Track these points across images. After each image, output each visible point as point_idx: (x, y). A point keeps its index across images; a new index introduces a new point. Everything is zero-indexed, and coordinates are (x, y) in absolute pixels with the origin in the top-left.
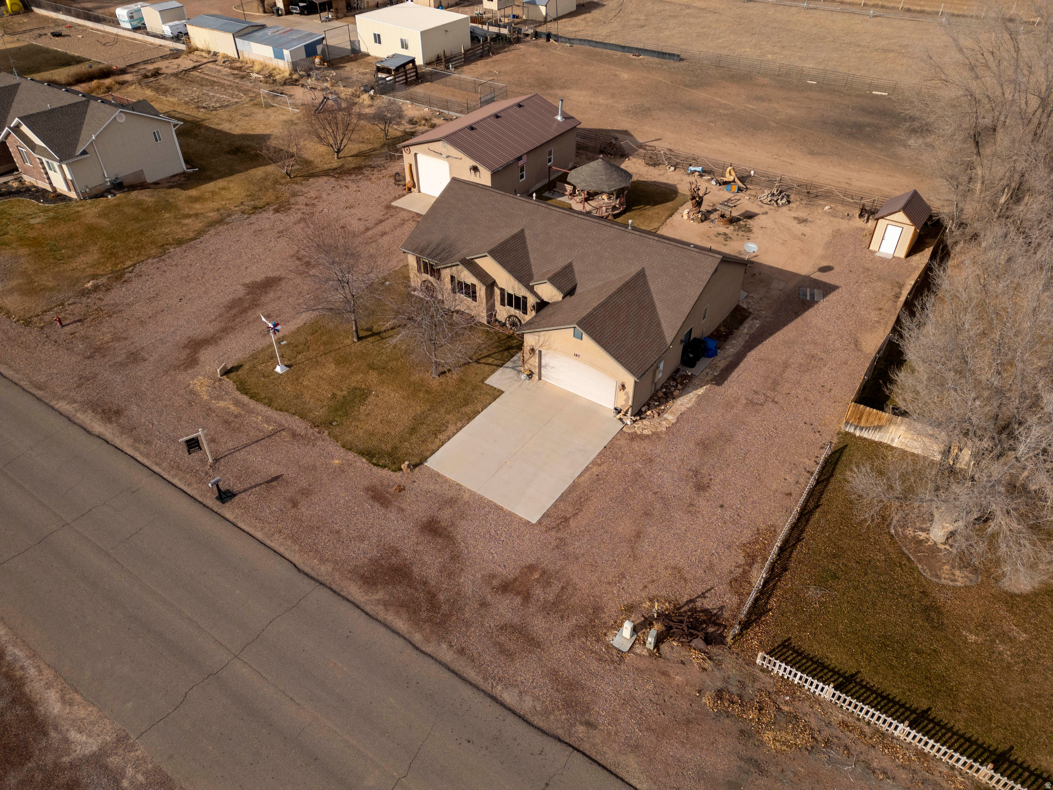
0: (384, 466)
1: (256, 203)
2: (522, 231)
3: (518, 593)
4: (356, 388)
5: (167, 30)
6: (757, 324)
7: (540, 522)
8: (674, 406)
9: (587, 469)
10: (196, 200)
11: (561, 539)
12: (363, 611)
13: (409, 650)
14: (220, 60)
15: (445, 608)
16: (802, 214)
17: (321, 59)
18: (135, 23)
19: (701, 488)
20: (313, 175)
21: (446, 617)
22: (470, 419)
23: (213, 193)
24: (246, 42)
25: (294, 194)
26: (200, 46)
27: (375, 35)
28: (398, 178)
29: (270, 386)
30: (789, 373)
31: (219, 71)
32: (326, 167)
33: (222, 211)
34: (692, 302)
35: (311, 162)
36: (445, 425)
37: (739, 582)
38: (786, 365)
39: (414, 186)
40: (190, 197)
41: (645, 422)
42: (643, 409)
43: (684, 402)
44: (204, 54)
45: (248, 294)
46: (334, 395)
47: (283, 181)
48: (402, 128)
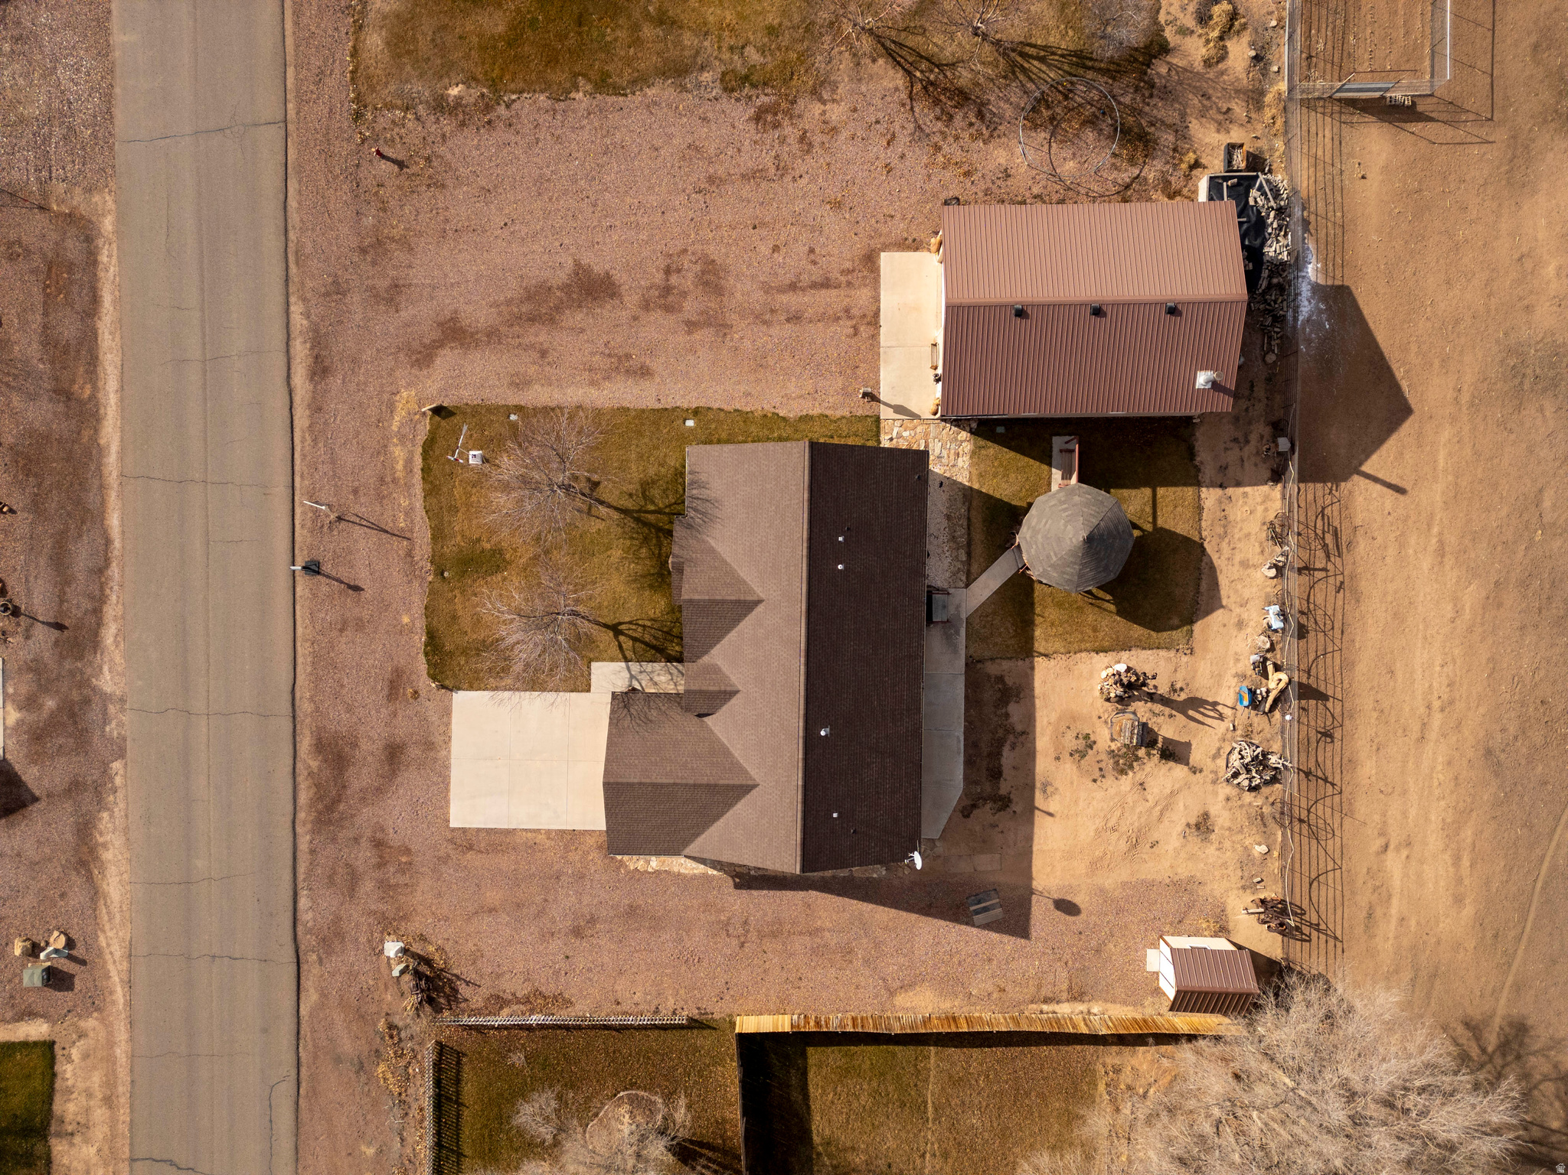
1: (760, 62)
2: (759, 603)
3: (381, 857)
7: (454, 830)
9: (537, 831)
11: (448, 856)
12: (295, 763)
13: (289, 818)
15: (336, 815)
16: (1225, 822)
20: (895, 52)
21: (330, 822)
25: (820, 87)
32: (934, 43)
37: (499, 1002)
45: (564, 287)
46: (479, 540)
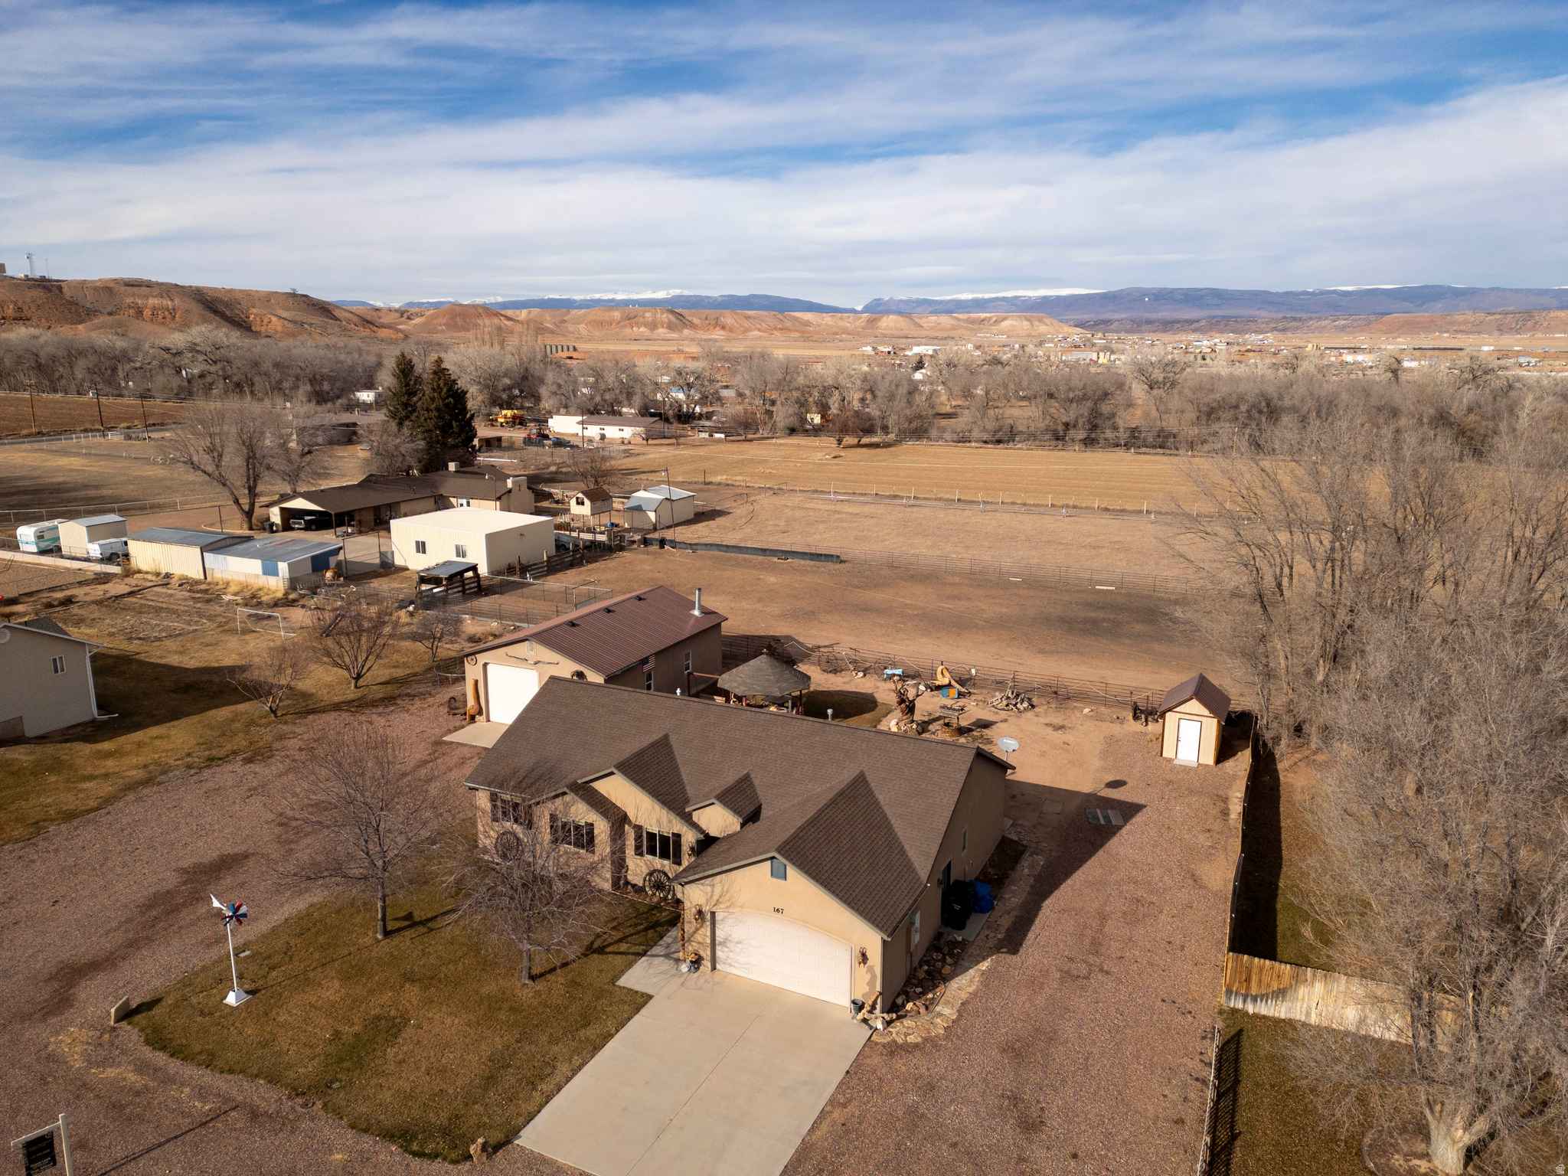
0: (434, 1156)
1: (214, 752)
2: (666, 737)
4: (378, 1018)
5: (95, 550)
6: (1040, 860)
8: (948, 993)
9: (823, 1114)
10: (109, 755)
14: (174, 582)
16: (1058, 720)
17: (335, 573)
18: (44, 545)
19: (1030, 1126)
20: (314, 711)
22: (596, 1048)
23: (140, 745)
24: (220, 557)
25: (281, 737)
26: (143, 567)
27: (417, 543)
28: (455, 706)
29: (213, 1029)
30: (1110, 927)
31: (171, 595)
32: (336, 699)
33: (152, 767)
34: (948, 814)
35: (312, 695)
36: (551, 1064)
38: (1103, 918)
39: (480, 713)
40: (99, 752)
41: (907, 1022)
42: (899, 1001)
43: (963, 986)
44: (149, 577)
45: (184, 883)
46: (337, 1034)
47: (264, 721)
48: (456, 647)
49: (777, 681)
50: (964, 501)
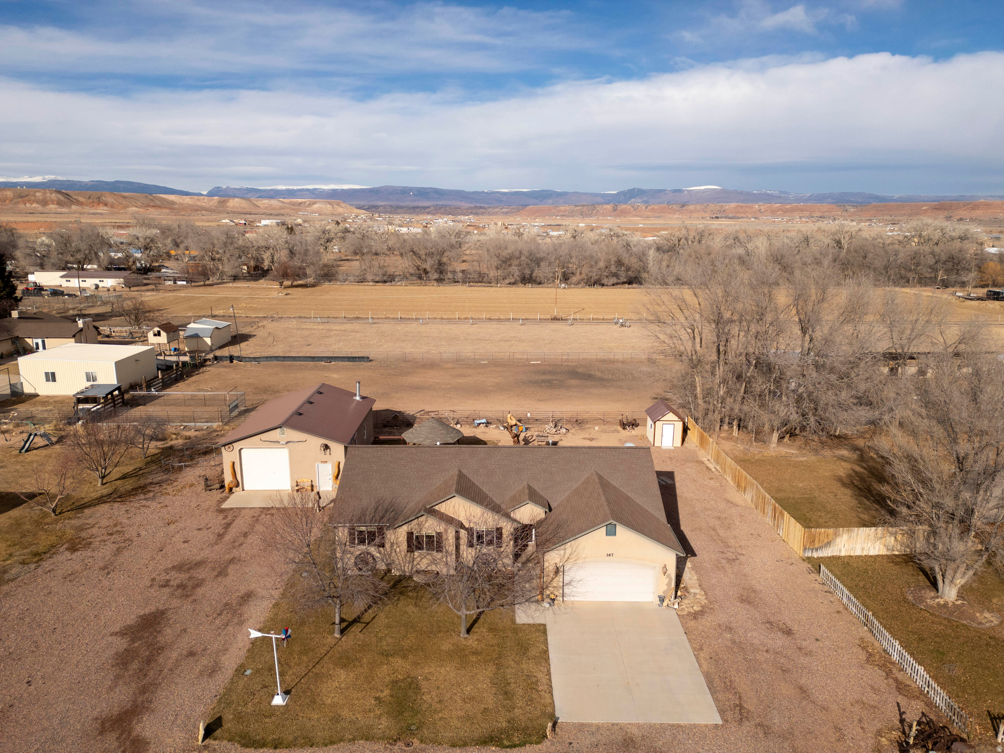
1: (32, 549)
2: (460, 471)
4: (394, 682)
7: (725, 720)
8: (687, 582)
9: (696, 656)
11: (759, 725)
19: (788, 633)
20: (85, 506)
25: (80, 529)
27: (47, 374)
29: (287, 723)
30: (721, 533)
32: (95, 495)
35: (68, 495)
36: (531, 675)
37: (903, 689)
38: (713, 529)
39: (237, 486)
43: (690, 577)
45: (133, 641)
46: (378, 699)
47: (48, 520)
49: (448, 434)
50: (404, 318)
